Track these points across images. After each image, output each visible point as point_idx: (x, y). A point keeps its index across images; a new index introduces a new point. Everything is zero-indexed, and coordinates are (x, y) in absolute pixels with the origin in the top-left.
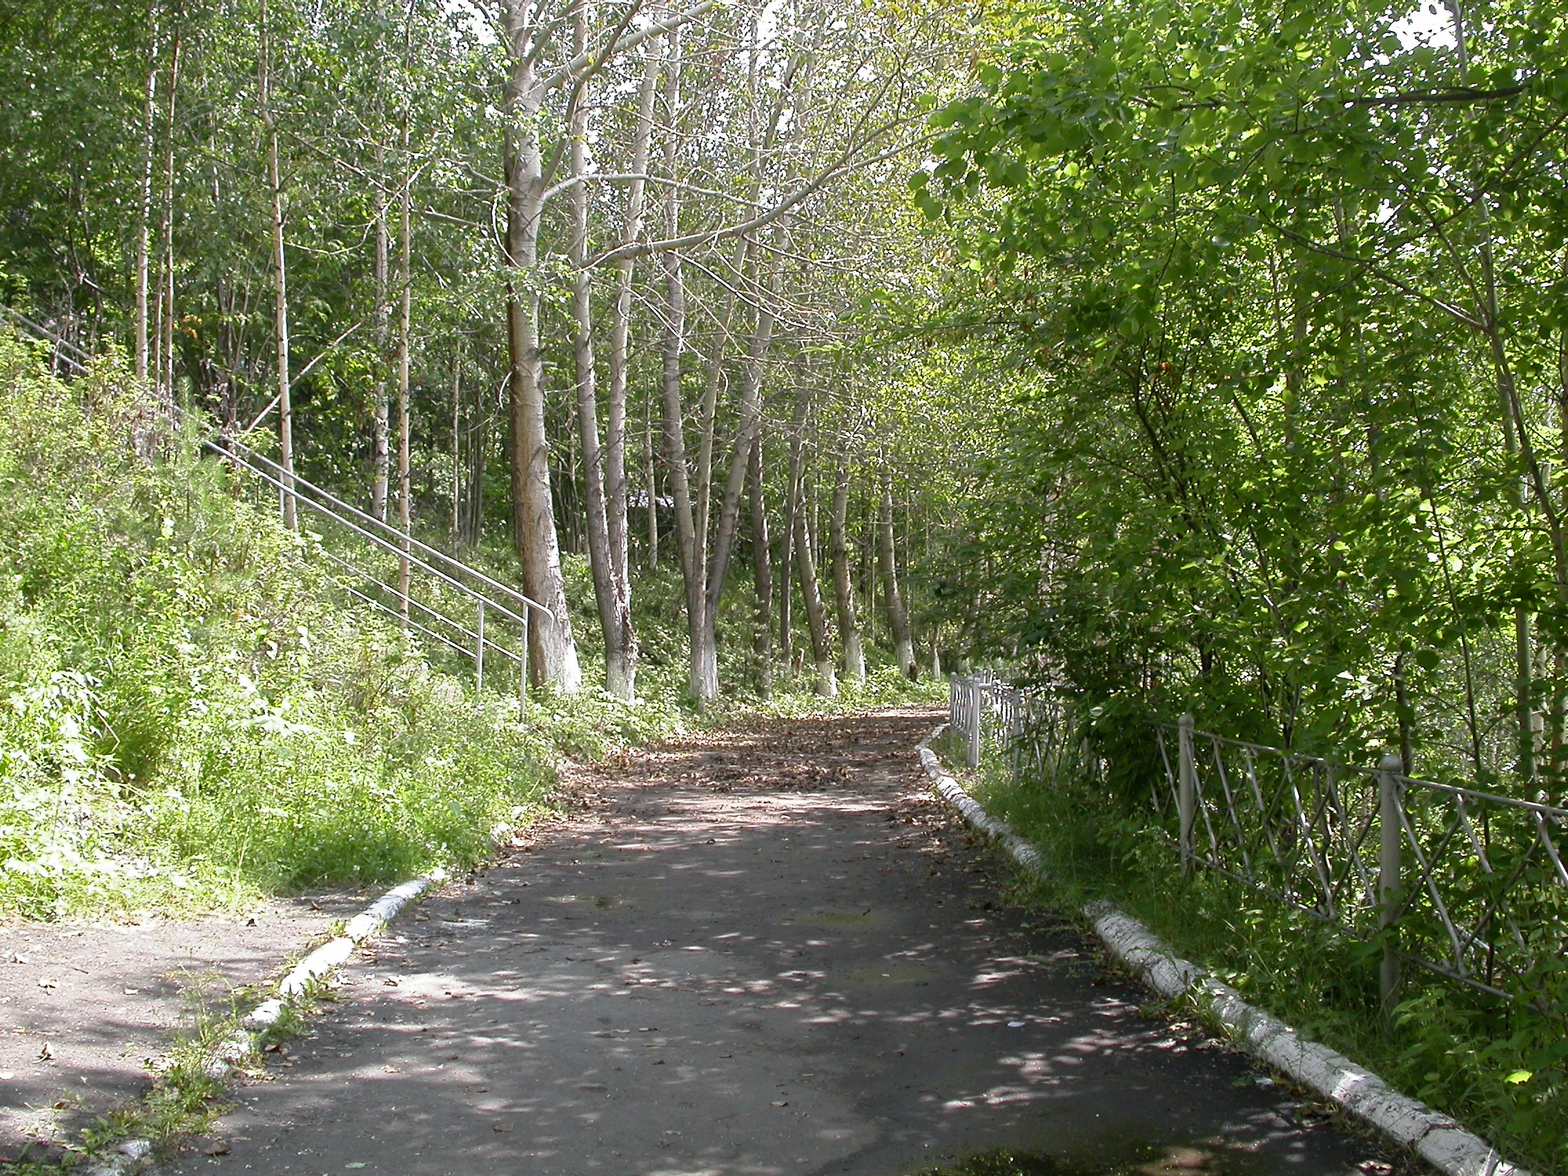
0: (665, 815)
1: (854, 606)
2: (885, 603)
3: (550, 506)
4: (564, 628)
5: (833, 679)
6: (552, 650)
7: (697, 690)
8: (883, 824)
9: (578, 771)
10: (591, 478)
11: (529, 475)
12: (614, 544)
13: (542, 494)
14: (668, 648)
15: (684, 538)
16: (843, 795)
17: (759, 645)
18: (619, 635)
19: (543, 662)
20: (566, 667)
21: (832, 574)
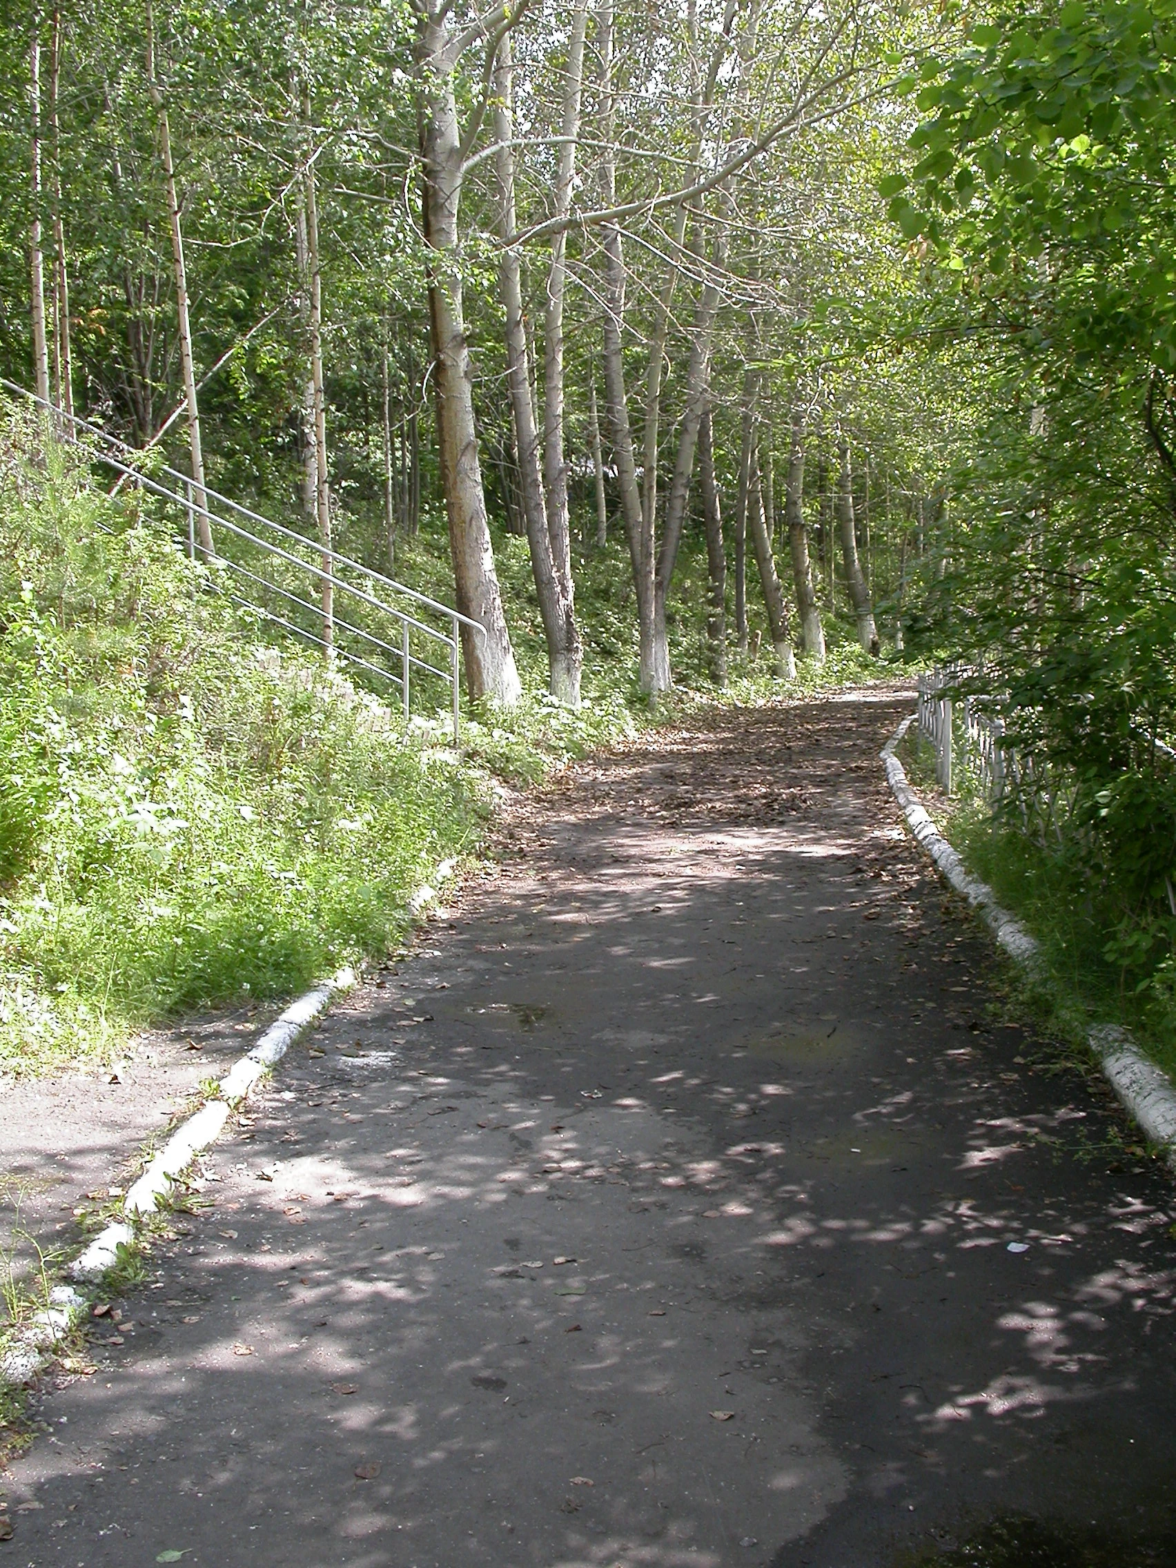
0: (608, 865)
1: (814, 578)
2: (845, 572)
3: (483, 506)
4: (501, 635)
5: (792, 659)
6: (489, 659)
7: (648, 685)
8: (849, 879)
9: (517, 802)
10: (529, 467)
11: (459, 473)
12: (554, 538)
13: (474, 492)
14: (618, 635)
15: (631, 521)
16: (802, 830)
17: (713, 630)
18: (563, 634)
19: (481, 674)
20: (505, 679)
21: (788, 543)
